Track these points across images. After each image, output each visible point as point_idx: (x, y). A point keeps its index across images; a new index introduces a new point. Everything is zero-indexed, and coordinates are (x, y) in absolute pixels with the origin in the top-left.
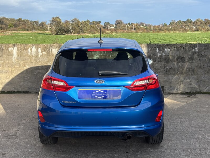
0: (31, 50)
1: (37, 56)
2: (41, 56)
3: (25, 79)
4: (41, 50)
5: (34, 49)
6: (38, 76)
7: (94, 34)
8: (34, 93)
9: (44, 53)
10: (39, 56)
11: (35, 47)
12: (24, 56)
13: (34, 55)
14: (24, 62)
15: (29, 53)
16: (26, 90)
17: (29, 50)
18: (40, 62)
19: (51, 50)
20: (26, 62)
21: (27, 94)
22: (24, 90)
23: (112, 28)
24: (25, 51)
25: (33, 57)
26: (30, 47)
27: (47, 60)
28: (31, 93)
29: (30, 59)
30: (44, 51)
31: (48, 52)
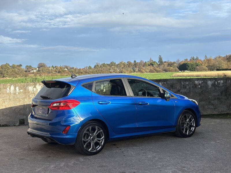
0: (10, 88)
1: (15, 94)
2: (19, 93)
3: (4, 114)
4: (19, 88)
5: (12, 88)
6: (16, 111)
7: (16, 77)
8: (13, 126)
9: (21, 90)
10: (17, 93)
11: (13, 86)
12: (3, 94)
13: (12, 93)
14: (3, 99)
15: (8, 91)
16: (5, 124)
17: (8, 89)
18: (17, 98)
19: (27, 88)
20: (5, 99)
21: (6, 127)
22: (3, 124)
23: (35, 71)
24: (4, 90)
25: (12, 95)
26: (9, 86)
27: (24, 97)
28: (9, 126)
29: (8, 97)
30: (22, 89)
31: (25, 89)
